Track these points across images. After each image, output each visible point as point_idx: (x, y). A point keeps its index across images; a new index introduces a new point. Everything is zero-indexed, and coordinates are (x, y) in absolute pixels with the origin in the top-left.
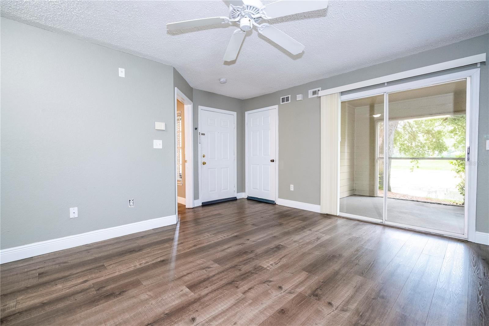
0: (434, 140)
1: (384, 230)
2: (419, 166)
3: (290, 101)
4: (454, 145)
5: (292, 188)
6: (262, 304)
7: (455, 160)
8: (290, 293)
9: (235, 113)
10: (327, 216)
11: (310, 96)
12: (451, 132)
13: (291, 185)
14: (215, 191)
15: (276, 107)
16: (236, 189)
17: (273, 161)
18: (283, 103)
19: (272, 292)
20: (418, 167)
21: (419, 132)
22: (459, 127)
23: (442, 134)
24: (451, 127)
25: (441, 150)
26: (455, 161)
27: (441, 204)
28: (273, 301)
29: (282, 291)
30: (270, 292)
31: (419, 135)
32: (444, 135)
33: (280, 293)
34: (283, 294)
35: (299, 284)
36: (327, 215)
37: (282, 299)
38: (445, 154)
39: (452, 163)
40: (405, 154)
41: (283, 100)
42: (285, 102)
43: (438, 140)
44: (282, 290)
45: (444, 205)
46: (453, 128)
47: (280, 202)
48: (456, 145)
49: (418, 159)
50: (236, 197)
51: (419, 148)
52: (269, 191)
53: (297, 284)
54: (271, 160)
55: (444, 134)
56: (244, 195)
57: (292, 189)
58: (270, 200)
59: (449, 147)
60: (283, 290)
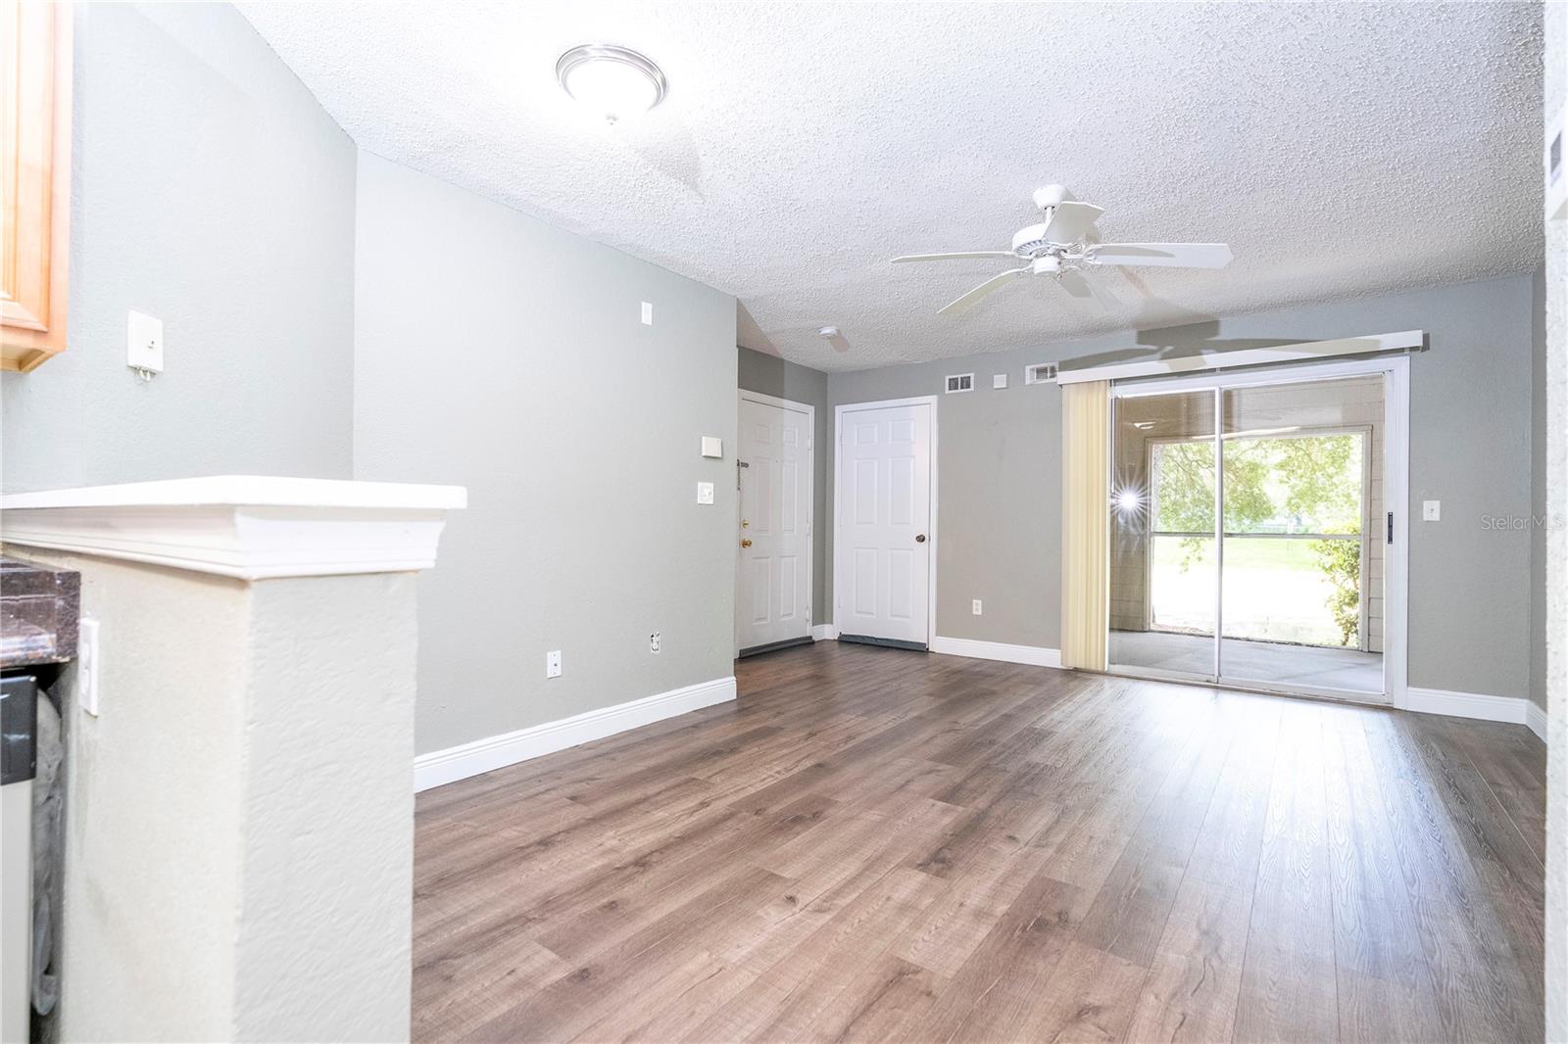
0: (1239, 488)
1: (1216, 697)
2: (1202, 555)
3: (972, 388)
4: (1289, 502)
5: (977, 607)
6: (739, 947)
7: (1321, 541)
8: (820, 910)
9: (811, 409)
10: (1075, 674)
11: (1030, 378)
12: (1282, 466)
13: (974, 601)
14: (792, 614)
15: (933, 399)
16: (809, 614)
17: (921, 539)
18: (951, 392)
19: (767, 914)
20: (1200, 559)
21: (1204, 466)
22: (1299, 454)
23: (1260, 471)
24: (1279, 455)
25: (1258, 516)
26: (1319, 542)
27: (1299, 644)
28: (771, 937)
29: (796, 909)
30: (762, 914)
31: (1201, 471)
32: (1265, 475)
33: (790, 914)
34: (798, 916)
35: (845, 886)
36: (1076, 670)
37: (797, 928)
38: (1267, 525)
39: (1315, 546)
40: (1165, 523)
41: (953, 384)
42: (957, 388)
43: (1251, 488)
44: (795, 905)
45: (1308, 646)
46: (1284, 456)
47: (940, 645)
48: (1293, 502)
49: (1200, 534)
50: (811, 637)
51: (1203, 507)
52: (908, 617)
53: (837, 887)
54: (918, 537)
55: (1265, 472)
56: (828, 632)
57: (977, 610)
58: (911, 642)
59: (1275, 508)
60: (800, 906)
